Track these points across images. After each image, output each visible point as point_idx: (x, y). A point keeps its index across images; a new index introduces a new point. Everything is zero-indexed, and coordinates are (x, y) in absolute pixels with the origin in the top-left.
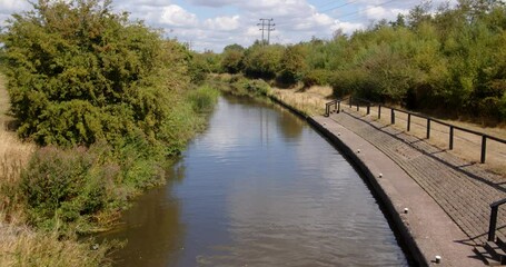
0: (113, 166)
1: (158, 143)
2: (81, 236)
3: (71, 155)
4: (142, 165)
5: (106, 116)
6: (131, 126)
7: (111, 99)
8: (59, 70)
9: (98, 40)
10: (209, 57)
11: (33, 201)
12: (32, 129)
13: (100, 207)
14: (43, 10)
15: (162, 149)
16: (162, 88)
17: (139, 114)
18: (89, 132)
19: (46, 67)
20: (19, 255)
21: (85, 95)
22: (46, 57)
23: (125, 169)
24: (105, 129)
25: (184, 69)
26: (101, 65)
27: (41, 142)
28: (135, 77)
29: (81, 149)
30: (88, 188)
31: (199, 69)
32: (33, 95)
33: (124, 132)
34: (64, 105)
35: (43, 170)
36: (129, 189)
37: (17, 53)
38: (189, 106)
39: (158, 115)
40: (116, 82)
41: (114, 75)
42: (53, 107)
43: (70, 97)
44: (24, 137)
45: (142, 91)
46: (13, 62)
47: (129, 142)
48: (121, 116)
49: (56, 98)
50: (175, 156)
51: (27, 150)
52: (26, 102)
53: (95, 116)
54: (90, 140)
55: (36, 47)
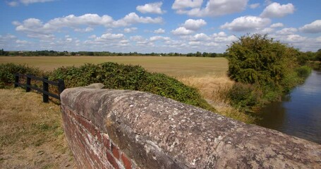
0: (260, 92)
1: (280, 86)
2: (247, 113)
3: (246, 86)
4: (271, 93)
5: (260, 75)
6: (269, 79)
7: (262, 69)
8: (245, 59)
9: (260, 49)
10: (309, 54)
11: (232, 98)
12: (234, 77)
13: (254, 104)
14: (242, 40)
15: (281, 89)
16: (284, 65)
17: (273, 75)
18: (253, 79)
19: (241, 58)
20: (227, 113)
21: (253, 67)
22: (241, 55)
23: (265, 93)
24: (259, 79)
25: (296, 59)
26: (260, 57)
27: (237, 81)
28: (273, 61)
29: (249, 85)
30: (250, 97)
31: (303, 59)
32: (236, 66)
33: (266, 81)
34: (245, 70)
35: (237, 89)
36: (265, 101)
37: (233, 54)
38: (295, 74)
39: (281, 76)
40: (265, 63)
41: (265, 61)
42: (242, 70)
43: (248, 67)
44: (232, 79)
45: (275, 67)
46: (231, 56)
47: (268, 84)
48: (265, 75)
49: (243, 67)
50: (287, 92)
51: (232, 83)
52: (234, 68)
53: (256, 74)
54: (253, 82)
55: (239, 52)
